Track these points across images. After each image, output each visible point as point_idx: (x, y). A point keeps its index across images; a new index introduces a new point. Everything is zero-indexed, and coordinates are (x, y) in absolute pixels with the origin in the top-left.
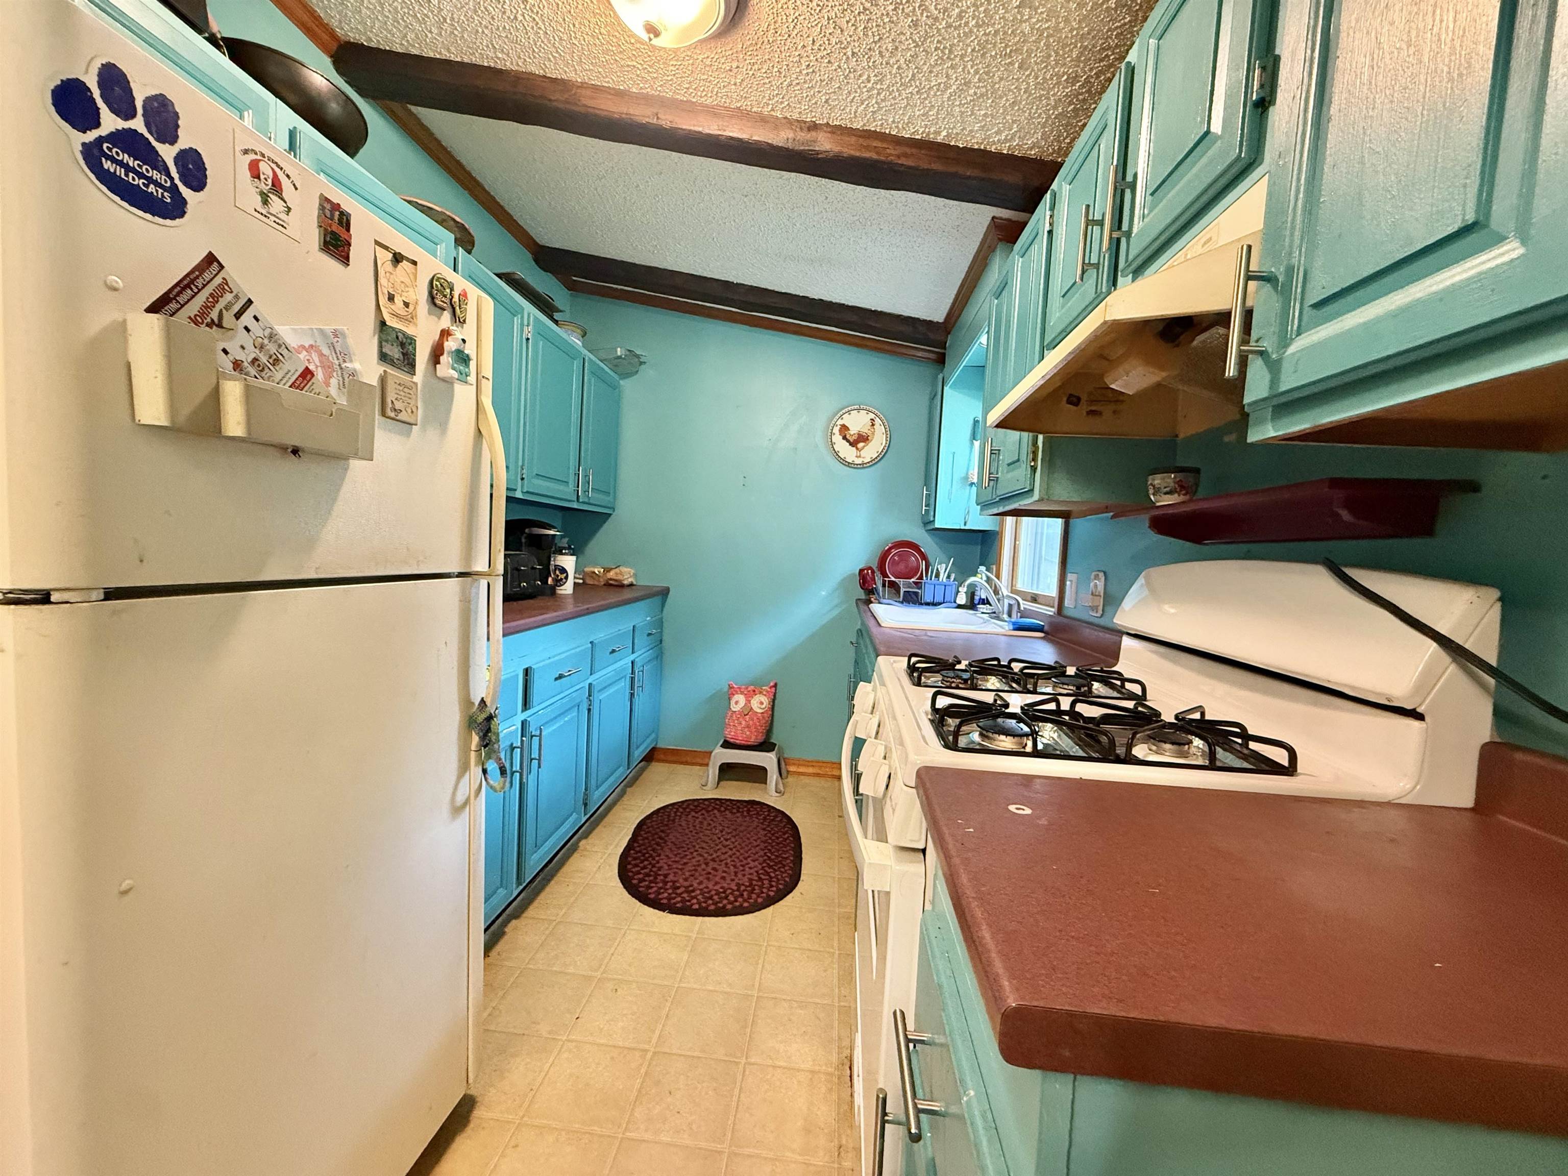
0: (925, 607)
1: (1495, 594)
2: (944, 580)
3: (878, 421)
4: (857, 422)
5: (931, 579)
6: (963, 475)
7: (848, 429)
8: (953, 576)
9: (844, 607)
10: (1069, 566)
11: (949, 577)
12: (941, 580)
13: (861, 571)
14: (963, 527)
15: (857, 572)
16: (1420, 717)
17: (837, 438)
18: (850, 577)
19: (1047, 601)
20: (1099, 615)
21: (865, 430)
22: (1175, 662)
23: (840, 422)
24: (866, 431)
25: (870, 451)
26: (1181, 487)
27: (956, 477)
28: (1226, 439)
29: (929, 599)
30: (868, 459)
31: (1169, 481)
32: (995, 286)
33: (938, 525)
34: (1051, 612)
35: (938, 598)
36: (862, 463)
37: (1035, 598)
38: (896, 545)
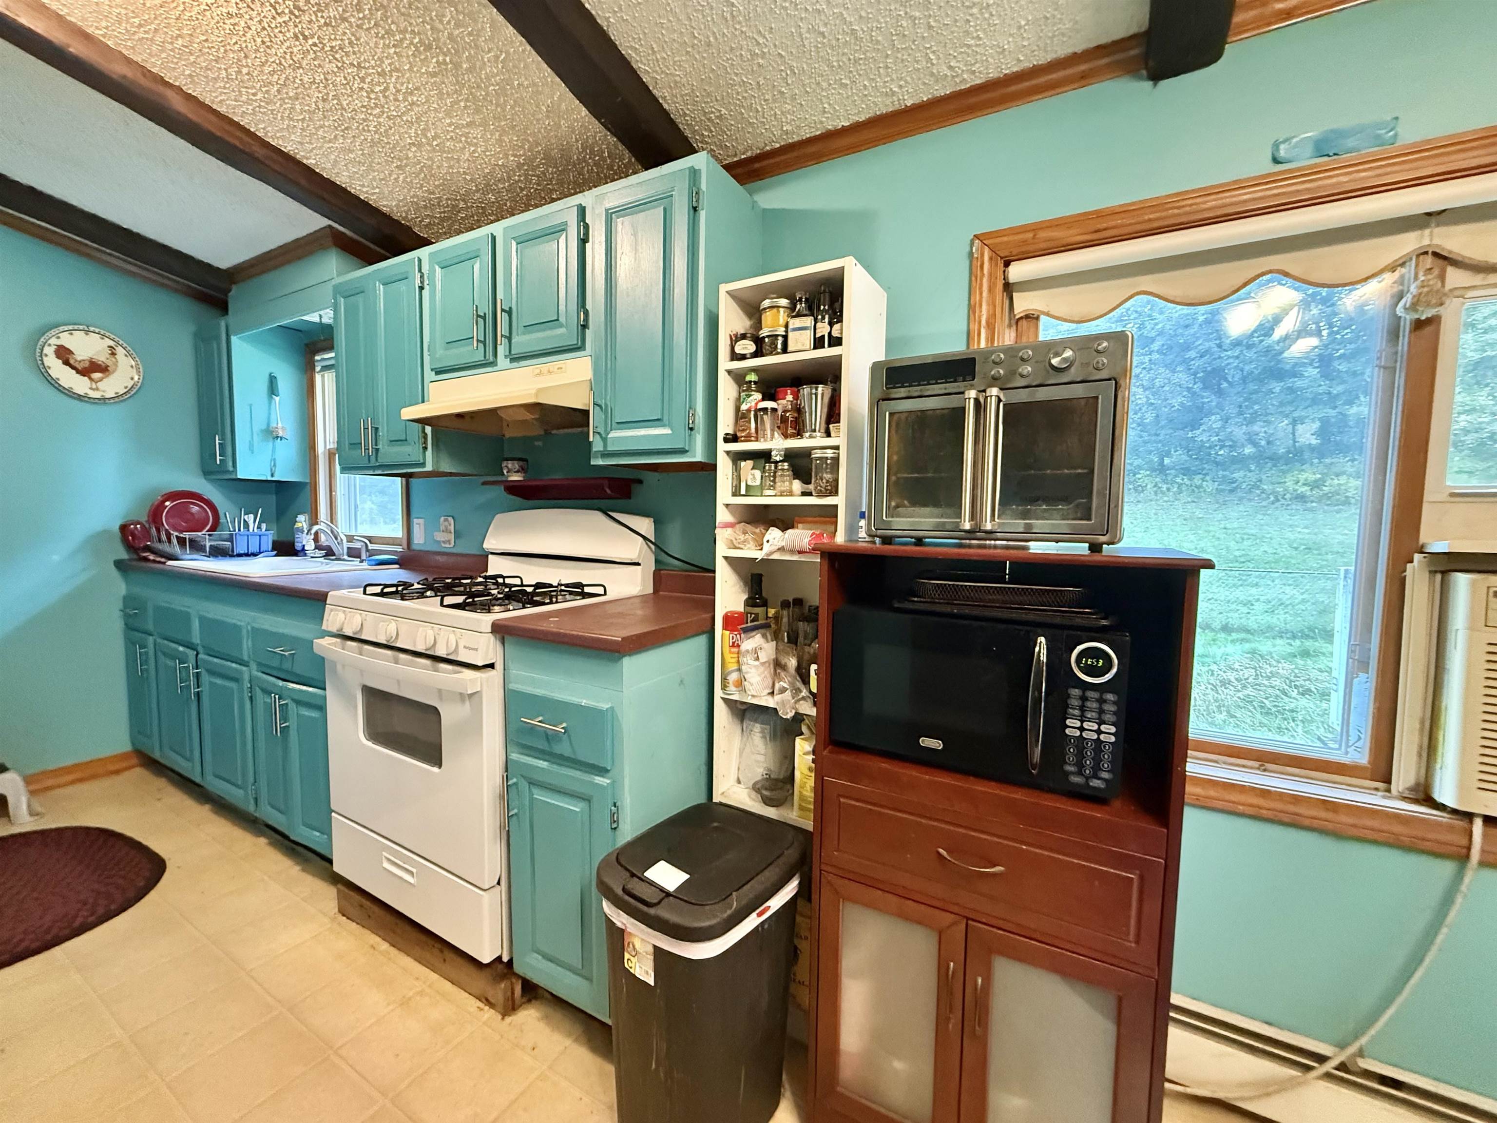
0: (236, 558)
1: (652, 520)
2: (256, 530)
3: (120, 351)
4: (83, 346)
5: (239, 530)
6: (264, 427)
7: (71, 352)
8: (264, 526)
9: (95, 569)
10: (414, 514)
11: (259, 528)
12: (251, 530)
13: (124, 528)
14: (270, 478)
15: (116, 528)
16: (638, 564)
17: (57, 368)
18: (102, 534)
19: (392, 542)
20: (452, 546)
21: (103, 358)
22: (530, 564)
23: (54, 341)
24: (104, 360)
25: (112, 386)
26: (522, 470)
27: (256, 429)
28: (536, 443)
29: (241, 548)
30: (110, 394)
31: (516, 465)
32: (334, 282)
33: (240, 476)
34: (399, 549)
35: (253, 549)
36: (103, 400)
37: (371, 539)
38: (171, 497)
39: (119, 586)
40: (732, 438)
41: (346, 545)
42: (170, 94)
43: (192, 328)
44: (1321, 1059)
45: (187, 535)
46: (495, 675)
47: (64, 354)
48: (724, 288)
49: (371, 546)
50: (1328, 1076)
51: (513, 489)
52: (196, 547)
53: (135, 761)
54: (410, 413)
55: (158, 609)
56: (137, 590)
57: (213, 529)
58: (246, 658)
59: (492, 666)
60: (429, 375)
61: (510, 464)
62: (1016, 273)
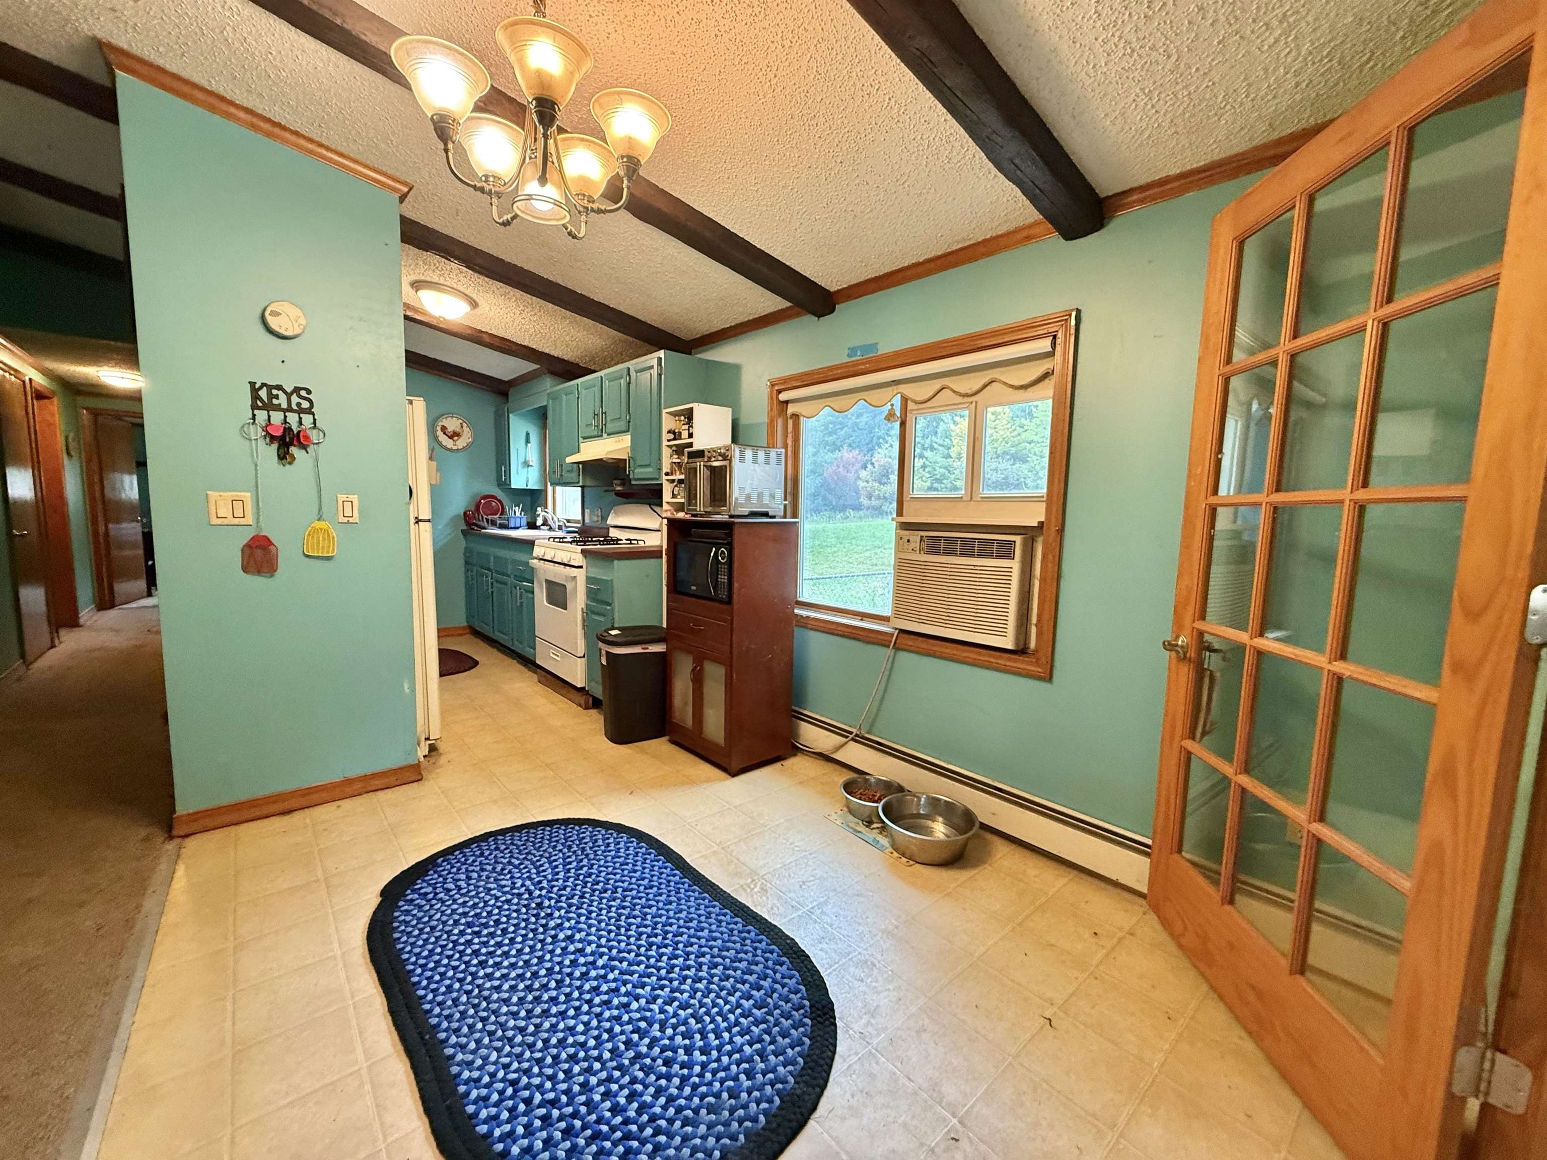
0: (511, 528)
2: (519, 515)
3: (465, 425)
4: (452, 424)
5: (512, 515)
6: (523, 460)
7: (446, 428)
8: (523, 513)
9: (453, 534)
10: (586, 506)
11: (521, 514)
12: (517, 515)
13: (465, 513)
14: (526, 488)
17: (440, 433)
18: (456, 517)
19: (577, 522)
20: (597, 522)
21: (458, 430)
23: (440, 424)
25: (461, 443)
27: (520, 461)
29: (512, 525)
30: (461, 447)
31: (618, 482)
32: (548, 391)
33: (513, 487)
34: (579, 525)
35: (518, 525)
36: (458, 450)
37: (568, 521)
38: (484, 498)
39: (463, 543)
40: (667, 474)
41: (557, 524)
42: (484, 336)
43: (493, 409)
44: (851, 733)
45: (490, 517)
46: (583, 571)
47: (444, 429)
48: (664, 411)
49: (567, 524)
50: (853, 740)
51: (618, 494)
52: (493, 523)
53: (468, 631)
54: (569, 460)
55: (478, 553)
56: (472, 545)
57: (501, 514)
58: (509, 573)
59: (581, 567)
60: (581, 440)
61: (615, 482)
62: (783, 397)
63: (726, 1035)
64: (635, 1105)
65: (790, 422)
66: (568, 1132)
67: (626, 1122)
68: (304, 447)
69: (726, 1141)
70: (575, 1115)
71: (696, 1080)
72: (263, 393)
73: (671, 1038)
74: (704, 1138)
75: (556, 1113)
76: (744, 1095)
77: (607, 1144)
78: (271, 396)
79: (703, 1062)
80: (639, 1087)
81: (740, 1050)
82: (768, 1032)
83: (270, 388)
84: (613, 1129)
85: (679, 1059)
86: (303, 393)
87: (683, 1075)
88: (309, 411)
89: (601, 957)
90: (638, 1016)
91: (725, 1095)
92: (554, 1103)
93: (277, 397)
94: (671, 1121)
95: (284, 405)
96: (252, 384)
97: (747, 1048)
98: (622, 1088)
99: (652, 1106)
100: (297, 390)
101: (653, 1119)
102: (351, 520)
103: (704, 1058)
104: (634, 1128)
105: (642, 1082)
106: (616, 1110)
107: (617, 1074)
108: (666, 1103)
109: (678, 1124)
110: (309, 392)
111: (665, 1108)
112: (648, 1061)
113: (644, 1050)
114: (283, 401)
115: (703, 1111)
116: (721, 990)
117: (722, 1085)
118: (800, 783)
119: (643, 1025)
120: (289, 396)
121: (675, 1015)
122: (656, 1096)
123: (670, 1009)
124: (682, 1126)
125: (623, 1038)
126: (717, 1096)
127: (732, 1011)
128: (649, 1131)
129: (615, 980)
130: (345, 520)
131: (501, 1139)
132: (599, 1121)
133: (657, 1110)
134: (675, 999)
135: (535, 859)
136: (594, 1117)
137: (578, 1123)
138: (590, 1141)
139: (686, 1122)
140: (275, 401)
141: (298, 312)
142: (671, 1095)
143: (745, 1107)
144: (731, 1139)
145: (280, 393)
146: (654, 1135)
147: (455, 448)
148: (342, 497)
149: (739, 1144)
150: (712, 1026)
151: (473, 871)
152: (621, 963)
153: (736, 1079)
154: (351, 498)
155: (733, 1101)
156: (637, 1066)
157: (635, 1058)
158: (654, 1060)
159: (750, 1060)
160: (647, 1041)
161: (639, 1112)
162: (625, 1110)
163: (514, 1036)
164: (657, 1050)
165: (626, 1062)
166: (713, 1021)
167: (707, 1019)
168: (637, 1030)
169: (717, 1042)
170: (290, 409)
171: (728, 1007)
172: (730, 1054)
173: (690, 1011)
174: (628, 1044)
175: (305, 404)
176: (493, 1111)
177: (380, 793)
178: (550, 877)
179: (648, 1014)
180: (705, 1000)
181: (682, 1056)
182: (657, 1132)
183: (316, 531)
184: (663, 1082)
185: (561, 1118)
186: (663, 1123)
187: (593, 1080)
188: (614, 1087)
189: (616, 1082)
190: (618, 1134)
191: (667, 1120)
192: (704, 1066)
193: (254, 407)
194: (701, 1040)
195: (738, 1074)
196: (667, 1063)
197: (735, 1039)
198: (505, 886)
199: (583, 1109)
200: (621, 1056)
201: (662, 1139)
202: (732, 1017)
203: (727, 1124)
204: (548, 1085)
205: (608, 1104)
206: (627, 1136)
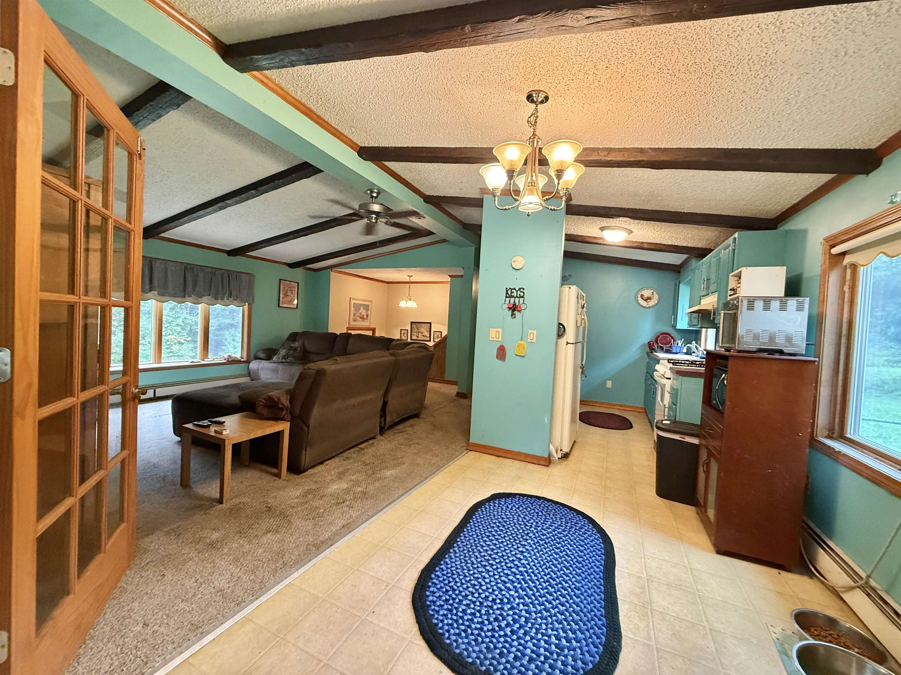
0: (672, 353)
2: (680, 346)
3: (655, 293)
4: (647, 293)
5: (675, 345)
8: (683, 344)
13: (649, 342)
17: (640, 299)
18: (645, 344)
21: (650, 296)
23: (641, 293)
25: (652, 303)
27: (684, 313)
29: (674, 351)
30: (651, 305)
33: (677, 328)
35: (678, 351)
36: (649, 307)
38: (662, 334)
39: (646, 358)
46: (670, 381)
47: (642, 296)
48: (731, 275)
53: (644, 411)
59: (670, 379)
60: (701, 297)
62: (835, 251)
63: (528, 638)
64: (470, 617)
65: (849, 272)
66: (447, 601)
67: (462, 618)
68: (519, 311)
69: (478, 662)
70: (454, 599)
71: (497, 635)
72: (509, 292)
73: (508, 615)
74: (474, 651)
75: (450, 593)
76: (504, 660)
77: (450, 616)
78: (512, 292)
79: (507, 634)
80: (478, 614)
81: (525, 648)
82: (546, 658)
83: (512, 289)
84: (456, 615)
85: (501, 624)
86: (522, 290)
87: (495, 629)
88: (523, 297)
89: (524, 568)
90: (508, 596)
91: (498, 651)
92: (454, 590)
93: (513, 292)
94: (472, 634)
95: (515, 296)
96: (507, 288)
97: (528, 651)
98: (474, 609)
99: (474, 623)
100: (520, 289)
101: (469, 627)
102: (532, 341)
103: (509, 634)
104: (461, 621)
105: (481, 615)
106: (464, 611)
107: (478, 604)
108: (478, 628)
109: (473, 637)
110: (524, 289)
111: (476, 629)
112: (491, 612)
113: (495, 607)
114: (515, 294)
115: (485, 645)
116: (551, 624)
117: (502, 648)
118: (779, 593)
119: (505, 600)
120: (517, 291)
121: (521, 611)
122: (478, 623)
123: (521, 607)
124: (473, 640)
125: (494, 597)
126: (495, 648)
127: (543, 635)
128: (463, 627)
129: (518, 579)
130: (530, 341)
131: (433, 583)
132: (456, 608)
133: (473, 626)
134: (528, 606)
135: (548, 518)
136: (456, 605)
137: (451, 602)
138: (448, 609)
139: (476, 640)
140: (513, 294)
141: (522, 259)
142: (483, 628)
143: (499, 663)
144: (480, 663)
145: (514, 291)
146: (463, 631)
147: (647, 306)
148: (530, 331)
149: (481, 668)
150: (528, 629)
151: (522, 507)
152: (528, 576)
153: (509, 652)
154: (534, 332)
155: (498, 656)
156: (486, 609)
157: (489, 606)
158: (493, 613)
159: (524, 655)
160: (500, 606)
161: (468, 620)
162: (466, 615)
163: (469, 563)
164: (498, 612)
165: (485, 604)
166: (531, 628)
167: (530, 625)
168: (501, 600)
169: (521, 635)
170: (517, 297)
171: (544, 631)
172: (520, 644)
173: (528, 615)
174: (494, 600)
175: (522, 294)
176: (440, 575)
177: (529, 464)
178: (544, 527)
179: (512, 600)
180: (538, 619)
181: (503, 624)
182: (465, 631)
183: (520, 345)
184: (486, 622)
185: (450, 596)
186: (469, 631)
187: (470, 597)
188: (472, 606)
189: (475, 605)
190: (455, 618)
191: (472, 632)
192: (506, 635)
193: (506, 297)
194: (517, 628)
195: (512, 652)
196: (496, 619)
197: (529, 643)
198: (526, 519)
199: (457, 600)
200: (486, 601)
201: (463, 634)
202: (540, 636)
203: (486, 658)
204: (459, 584)
205: (464, 607)
206: (456, 621)
